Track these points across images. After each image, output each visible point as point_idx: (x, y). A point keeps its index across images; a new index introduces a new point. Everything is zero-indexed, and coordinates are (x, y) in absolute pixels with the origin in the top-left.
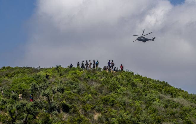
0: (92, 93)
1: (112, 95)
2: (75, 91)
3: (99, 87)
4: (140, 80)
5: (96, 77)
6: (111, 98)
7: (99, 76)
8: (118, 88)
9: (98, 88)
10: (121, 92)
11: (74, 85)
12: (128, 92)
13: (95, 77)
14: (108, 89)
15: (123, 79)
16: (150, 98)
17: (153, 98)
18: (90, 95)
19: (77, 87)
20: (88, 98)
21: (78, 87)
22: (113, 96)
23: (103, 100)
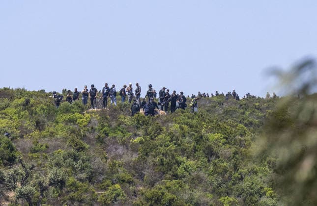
0: (122, 181)
1: (168, 184)
2: (83, 176)
3: (134, 162)
4: (224, 138)
5: (122, 132)
6: (166, 192)
7: (128, 129)
8: (179, 163)
9: (133, 165)
10: (186, 174)
11: (80, 162)
12: (202, 174)
13: (120, 133)
14: (156, 168)
15: (184, 136)
16: (252, 189)
17: (259, 187)
18: (117, 186)
19: (87, 166)
20: (114, 195)
21: (90, 167)
22: (170, 187)
23: (148, 200)
